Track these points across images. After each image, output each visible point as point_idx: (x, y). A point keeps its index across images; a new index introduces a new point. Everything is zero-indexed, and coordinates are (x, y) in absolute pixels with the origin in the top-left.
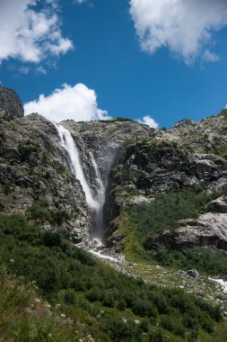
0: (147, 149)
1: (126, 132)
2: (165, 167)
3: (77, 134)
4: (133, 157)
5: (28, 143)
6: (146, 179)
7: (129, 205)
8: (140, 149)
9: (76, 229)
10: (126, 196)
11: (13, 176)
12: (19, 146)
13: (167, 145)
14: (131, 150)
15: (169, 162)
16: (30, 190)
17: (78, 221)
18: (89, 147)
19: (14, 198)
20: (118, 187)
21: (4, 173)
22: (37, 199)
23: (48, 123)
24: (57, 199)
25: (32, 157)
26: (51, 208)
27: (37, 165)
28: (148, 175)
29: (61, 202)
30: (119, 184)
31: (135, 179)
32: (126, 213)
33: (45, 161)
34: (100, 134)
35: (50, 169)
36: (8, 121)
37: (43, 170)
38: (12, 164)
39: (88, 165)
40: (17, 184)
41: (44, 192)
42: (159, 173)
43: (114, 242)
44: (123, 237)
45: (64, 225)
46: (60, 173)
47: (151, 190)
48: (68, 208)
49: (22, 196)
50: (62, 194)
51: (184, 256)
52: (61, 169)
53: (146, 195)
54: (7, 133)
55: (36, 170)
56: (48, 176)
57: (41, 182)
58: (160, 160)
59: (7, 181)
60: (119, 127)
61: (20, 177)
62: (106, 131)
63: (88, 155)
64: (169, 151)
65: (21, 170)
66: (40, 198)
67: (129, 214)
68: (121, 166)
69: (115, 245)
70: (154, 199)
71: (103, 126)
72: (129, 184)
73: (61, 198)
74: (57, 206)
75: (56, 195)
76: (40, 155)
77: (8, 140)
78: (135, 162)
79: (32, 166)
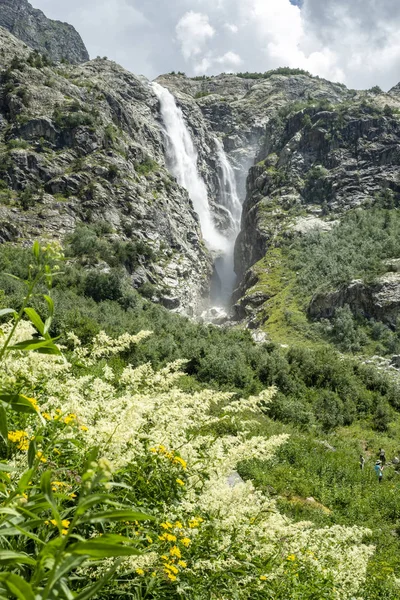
0: (328, 120)
1: (293, 96)
2: (365, 157)
3: (189, 99)
4: (298, 136)
5: (74, 108)
6: (324, 183)
7: (284, 235)
8: (313, 121)
9: (167, 280)
10: (280, 218)
11: (41, 173)
12: (55, 114)
13: (370, 111)
14: (294, 123)
15: (374, 146)
16: (73, 201)
17: (173, 266)
18: (213, 128)
19: (40, 216)
20: (265, 200)
21: (22, 167)
22: (88, 220)
23: (128, 78)
24: (130, 220)
25: (80, 136)
26: (115, 236)
27: (90, 151)
28: (327, 174)
29: (138, 226)
30: (268, 193)
31: (302, 183)
32: (277, 252)
33: (108, 144)
34: (239, 100)
35: (119, 160)
36: (39, 66)
37: (103, 163)
38: (39, 150)
39: (212, 164)
40: (49, 190)
41: (103, 204)
42: (352, 168)
43: (249, 307)
44: (266, 298)
45: (142, 271)
46: (142, 172)
47: (334, 205)
48: (154, 239)
49: (57, 212)
50: (142, 210)
51: (390, 332)
52: (145, 165)
53: (323, 215)
54: (33, 89)
55: (88, 162)
56: (112, 174)
57: (99, 186)
58: (355, 142)
59: (27, 184)
60: (280, 85)
61: (54, 175)
62: (253, 96)
63: (212, 144)
64: (375, 123)
65: (56, 162)
66: (94, 216)
67: (284, 253)
68: (273, 157)
69: (250, 313)
70: (338, 222)
71: (246, 86)
72: (288, 192)
73: (139, 217)
74: (128, 233)
75: (129, 212)
76: (99, 132)
77: (34, 103)
78: (301, 147)
79: (81, 155)
